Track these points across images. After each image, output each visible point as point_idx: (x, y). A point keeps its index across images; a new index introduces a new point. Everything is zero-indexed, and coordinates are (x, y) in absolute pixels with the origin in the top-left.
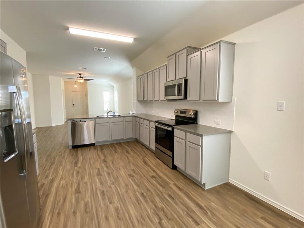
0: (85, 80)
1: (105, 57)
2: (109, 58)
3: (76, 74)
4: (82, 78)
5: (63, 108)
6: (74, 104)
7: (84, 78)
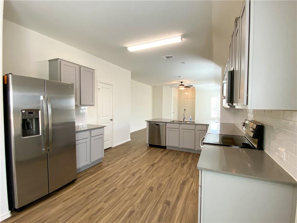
0: (186, 87)
1: (182, 63)
2: (187, 63)
3: (179, 83)
4: (183, 85)
5: (172, 112)
6: (185, 110)
7: (185, 86)
